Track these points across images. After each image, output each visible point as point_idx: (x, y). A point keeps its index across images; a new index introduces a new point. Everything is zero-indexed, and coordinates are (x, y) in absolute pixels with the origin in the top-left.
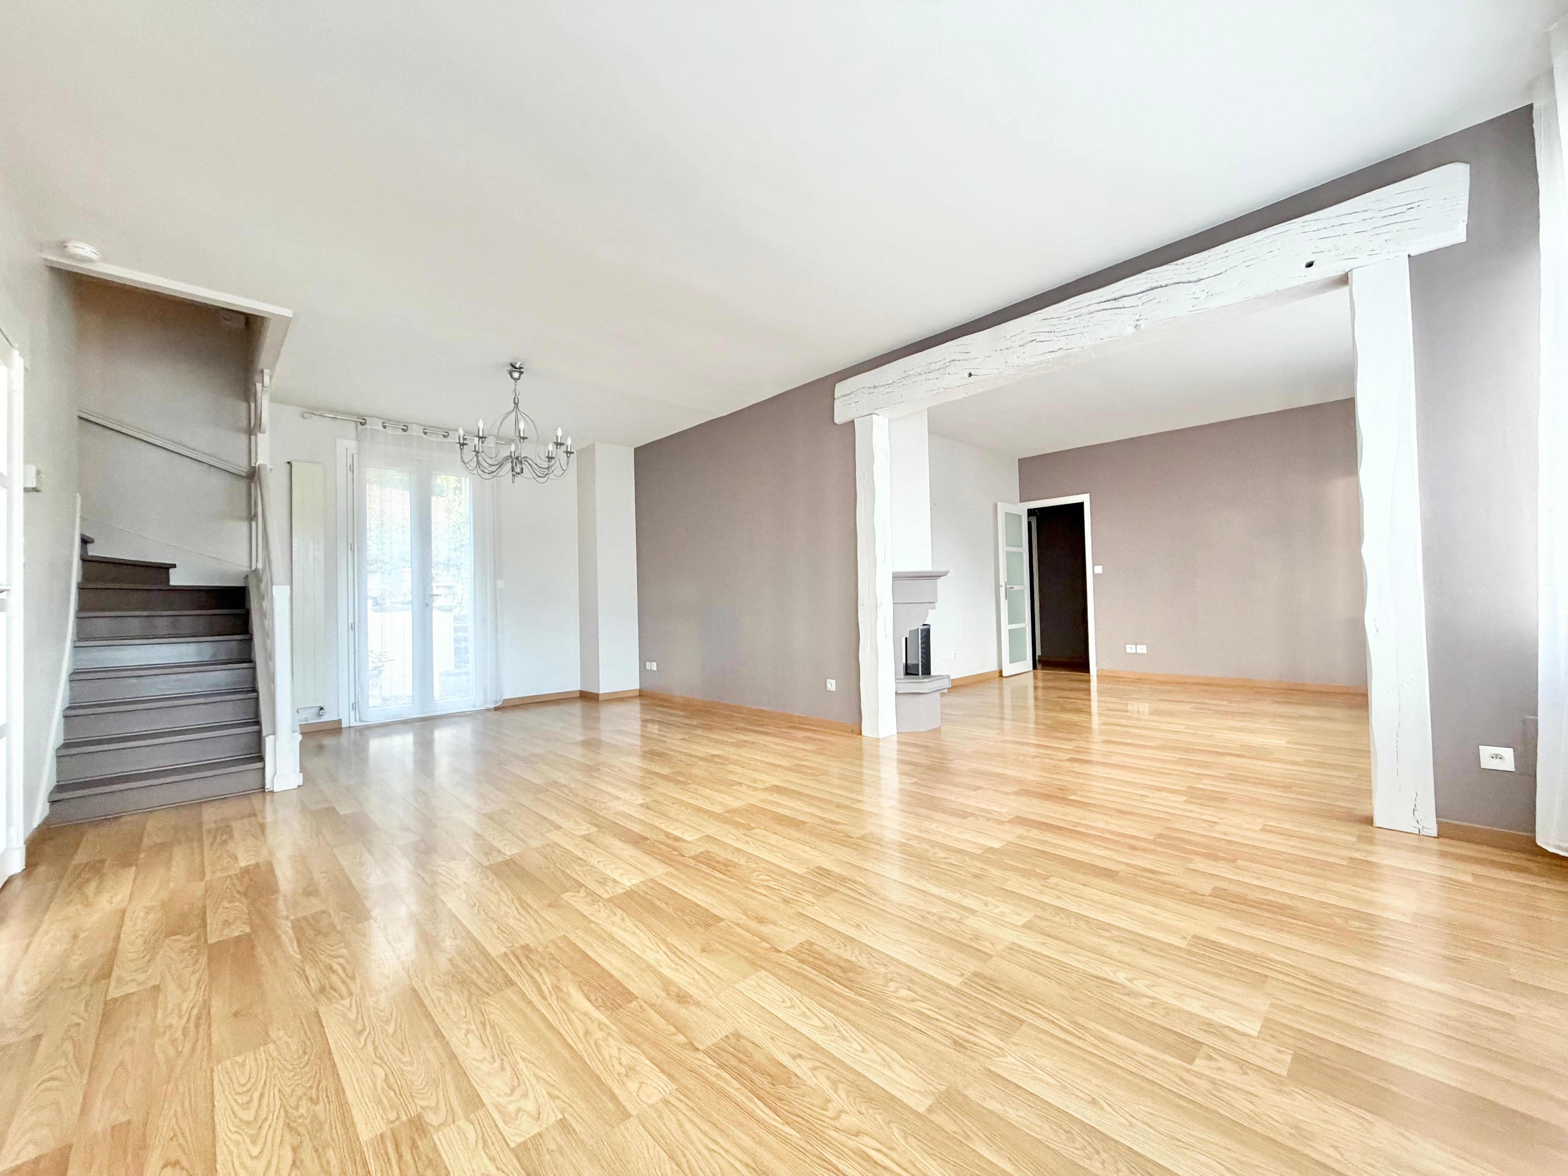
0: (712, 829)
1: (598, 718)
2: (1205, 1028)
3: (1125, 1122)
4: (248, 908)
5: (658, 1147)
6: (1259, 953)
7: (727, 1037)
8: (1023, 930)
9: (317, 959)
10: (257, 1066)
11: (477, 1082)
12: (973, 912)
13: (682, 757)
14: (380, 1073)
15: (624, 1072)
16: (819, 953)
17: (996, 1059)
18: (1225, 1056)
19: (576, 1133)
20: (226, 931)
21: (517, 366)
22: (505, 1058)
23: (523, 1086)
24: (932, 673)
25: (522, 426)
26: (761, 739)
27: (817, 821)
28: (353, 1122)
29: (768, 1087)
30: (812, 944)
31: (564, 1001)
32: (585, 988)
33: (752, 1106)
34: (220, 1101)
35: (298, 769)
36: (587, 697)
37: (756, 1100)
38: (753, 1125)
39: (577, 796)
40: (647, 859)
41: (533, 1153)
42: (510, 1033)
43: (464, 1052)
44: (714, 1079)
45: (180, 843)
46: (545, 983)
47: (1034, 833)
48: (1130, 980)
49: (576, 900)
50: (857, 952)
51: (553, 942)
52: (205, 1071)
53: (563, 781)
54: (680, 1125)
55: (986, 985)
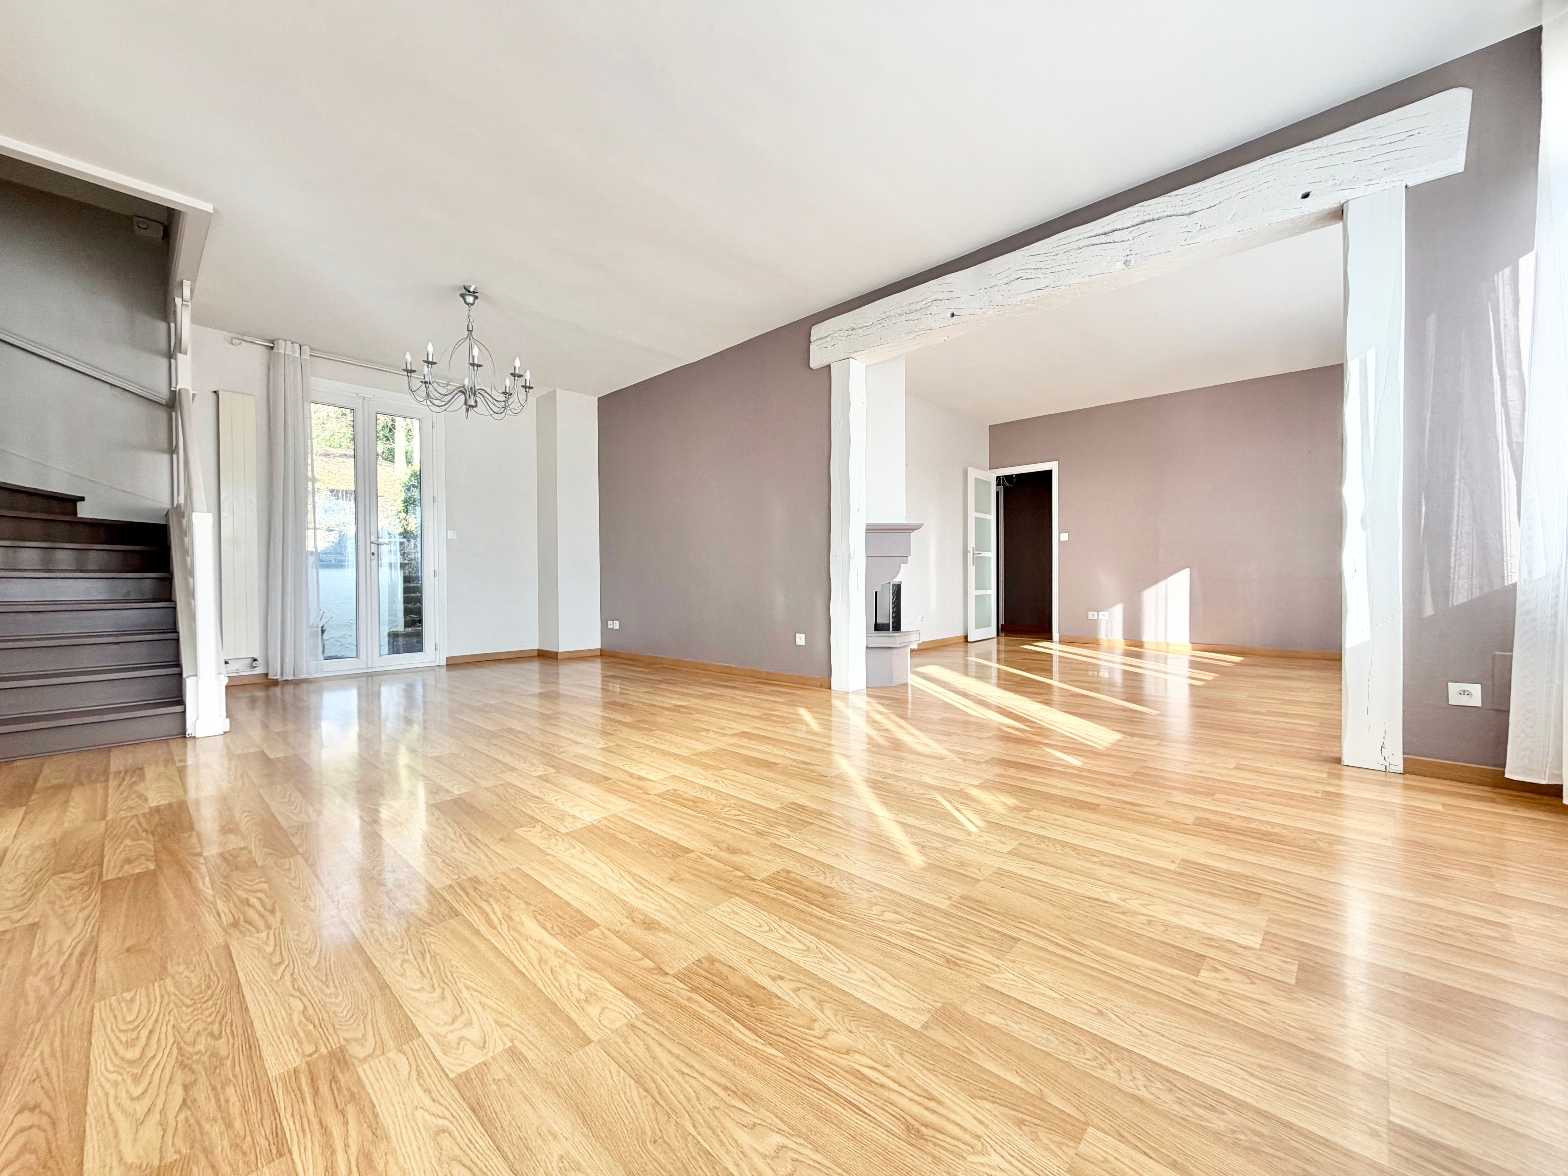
0: (678, 769)
1: (558, 674)
2: (1206, 942)
3: (1137, 1033)
4: (155, 845)
5: (622, 1073)
6: (1250, 874)
7: (699, 961)
8: (1009, 856)
9: (232, 893)
10: (150, 1003)
11: (412, 1012)
12: (956, 841)
13: (646, 707)
14: (298, 1005)
15: (583, 997)
16: (797, 880)
17: (994, 975)
18: (1231, 968)
19: (527, 1060)
20: (127, 867)
21: (472, 289)
22: (446, 987)
23: (466, 1015)
24: (902, 629)
25: (476, 352)
26: (729, 692)
27: (789, 762)
28: (261, 1056)
29: (747, 1009)
30: (789, 872)
31: (515, 930)
32: (540, 917)
33: (731, 1028)
34: (97, 1039)
35: (224, 714)
36: (546, 656)
37: (733, 1021)
38: (731, 1047)
39: (533, 741)
40: (610, 797)
41: (476, 1082)
42: (454, 962)
43: (398, 982)
44: (686, 1002)
45: (82, 784)
46: (494, 913)
47: (1011, 772)
48: (1124, 900)
49: (533, 835)
50: (837, 879)
51: (504, 874)
52: (85, 1010)
53: (519, 728)
54: (648, 1049)
55: (976, 907)
